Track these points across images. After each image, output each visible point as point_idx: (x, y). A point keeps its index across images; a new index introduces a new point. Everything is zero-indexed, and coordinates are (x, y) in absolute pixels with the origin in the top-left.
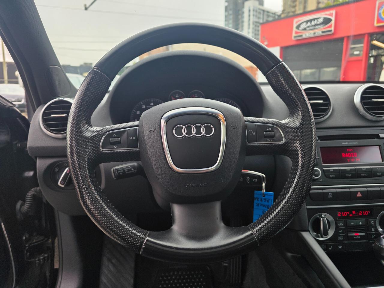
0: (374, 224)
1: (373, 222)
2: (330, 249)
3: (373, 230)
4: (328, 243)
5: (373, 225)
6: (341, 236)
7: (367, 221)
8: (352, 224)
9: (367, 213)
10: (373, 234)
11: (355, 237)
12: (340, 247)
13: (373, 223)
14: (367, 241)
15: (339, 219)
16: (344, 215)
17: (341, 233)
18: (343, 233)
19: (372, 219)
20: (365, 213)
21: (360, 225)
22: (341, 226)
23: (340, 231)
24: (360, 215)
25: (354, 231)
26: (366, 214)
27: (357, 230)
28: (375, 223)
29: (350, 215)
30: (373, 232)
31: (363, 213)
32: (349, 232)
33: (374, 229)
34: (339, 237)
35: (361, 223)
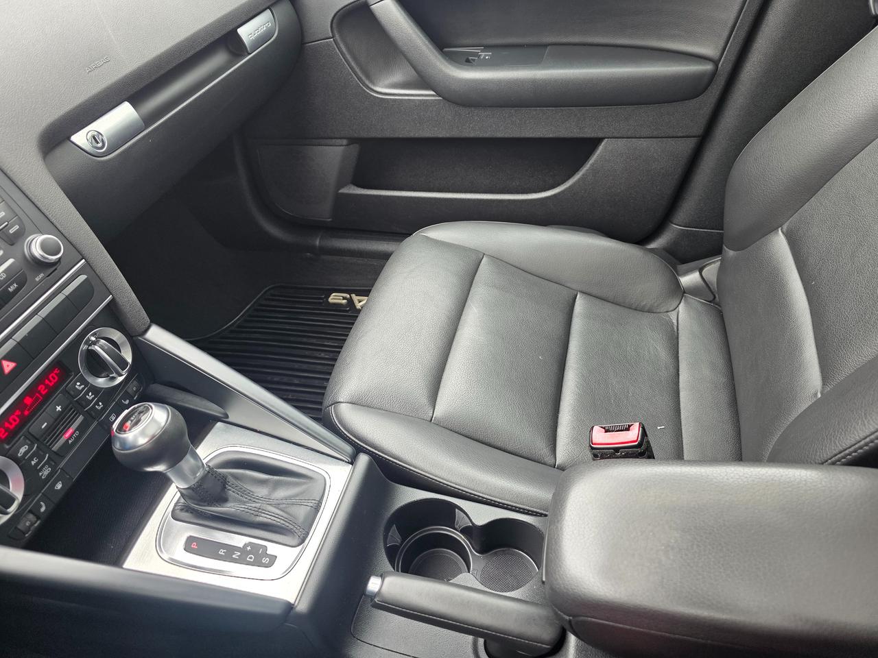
0: (83, 386)
1: (78, 384)
2: (43, 509)
3: (90, 396)
4: (28, 506)
5: (83, 389)
6: (43, 466)
7: (66, 392)
8: (43, 427)
9: (54, 379)
10: (97, 403)
11: (70, 442)
12: (59, 486)
13: (80, 386)
14: (95, 423)
15: (8, 444)
16: (13, 426)
17: (37, 464)
18: (41, 459)
19: (71, 381)
20: (50, 381)
21: (61, 413)
22: (26, 453)
23: (33, 463)
24: (44, 393)
25: (61, 432)
26: (56, 381)
27: (63, 424)
28: (84, 382)
29: (26, 413)
30: (93, 399)
31: (47, 386)
32: (50, 445)
33: (90, 394)
34: (40, 474)
35: (59, 408)
